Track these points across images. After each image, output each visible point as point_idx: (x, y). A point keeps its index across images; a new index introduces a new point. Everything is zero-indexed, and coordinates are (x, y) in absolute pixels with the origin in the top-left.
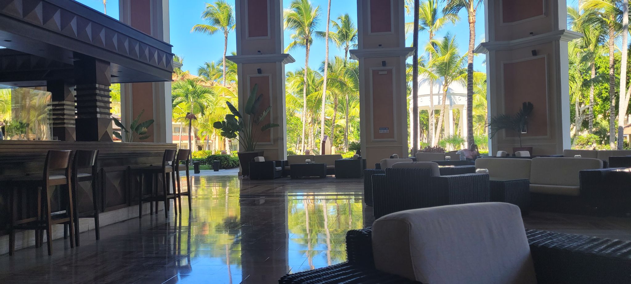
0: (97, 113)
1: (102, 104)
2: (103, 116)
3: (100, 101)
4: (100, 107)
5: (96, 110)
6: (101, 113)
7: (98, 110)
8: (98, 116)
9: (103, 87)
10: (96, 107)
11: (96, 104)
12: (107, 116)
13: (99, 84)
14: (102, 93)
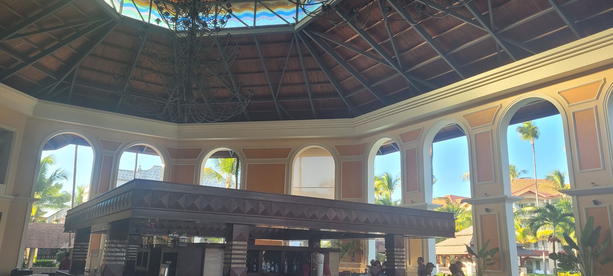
0: (395, 266)
1: (399, 260)
2: (399, 267)
3: (397, 258)
4: (397, 262)
5: (395, 264)
6: (397, 266)
7: (396, 264)
8: (396, 268)
9: (399, 249)
10: (394, 262)
11: (394, 260)
12: (402, 267)
13: (396, 248)
14: (399, 253)
